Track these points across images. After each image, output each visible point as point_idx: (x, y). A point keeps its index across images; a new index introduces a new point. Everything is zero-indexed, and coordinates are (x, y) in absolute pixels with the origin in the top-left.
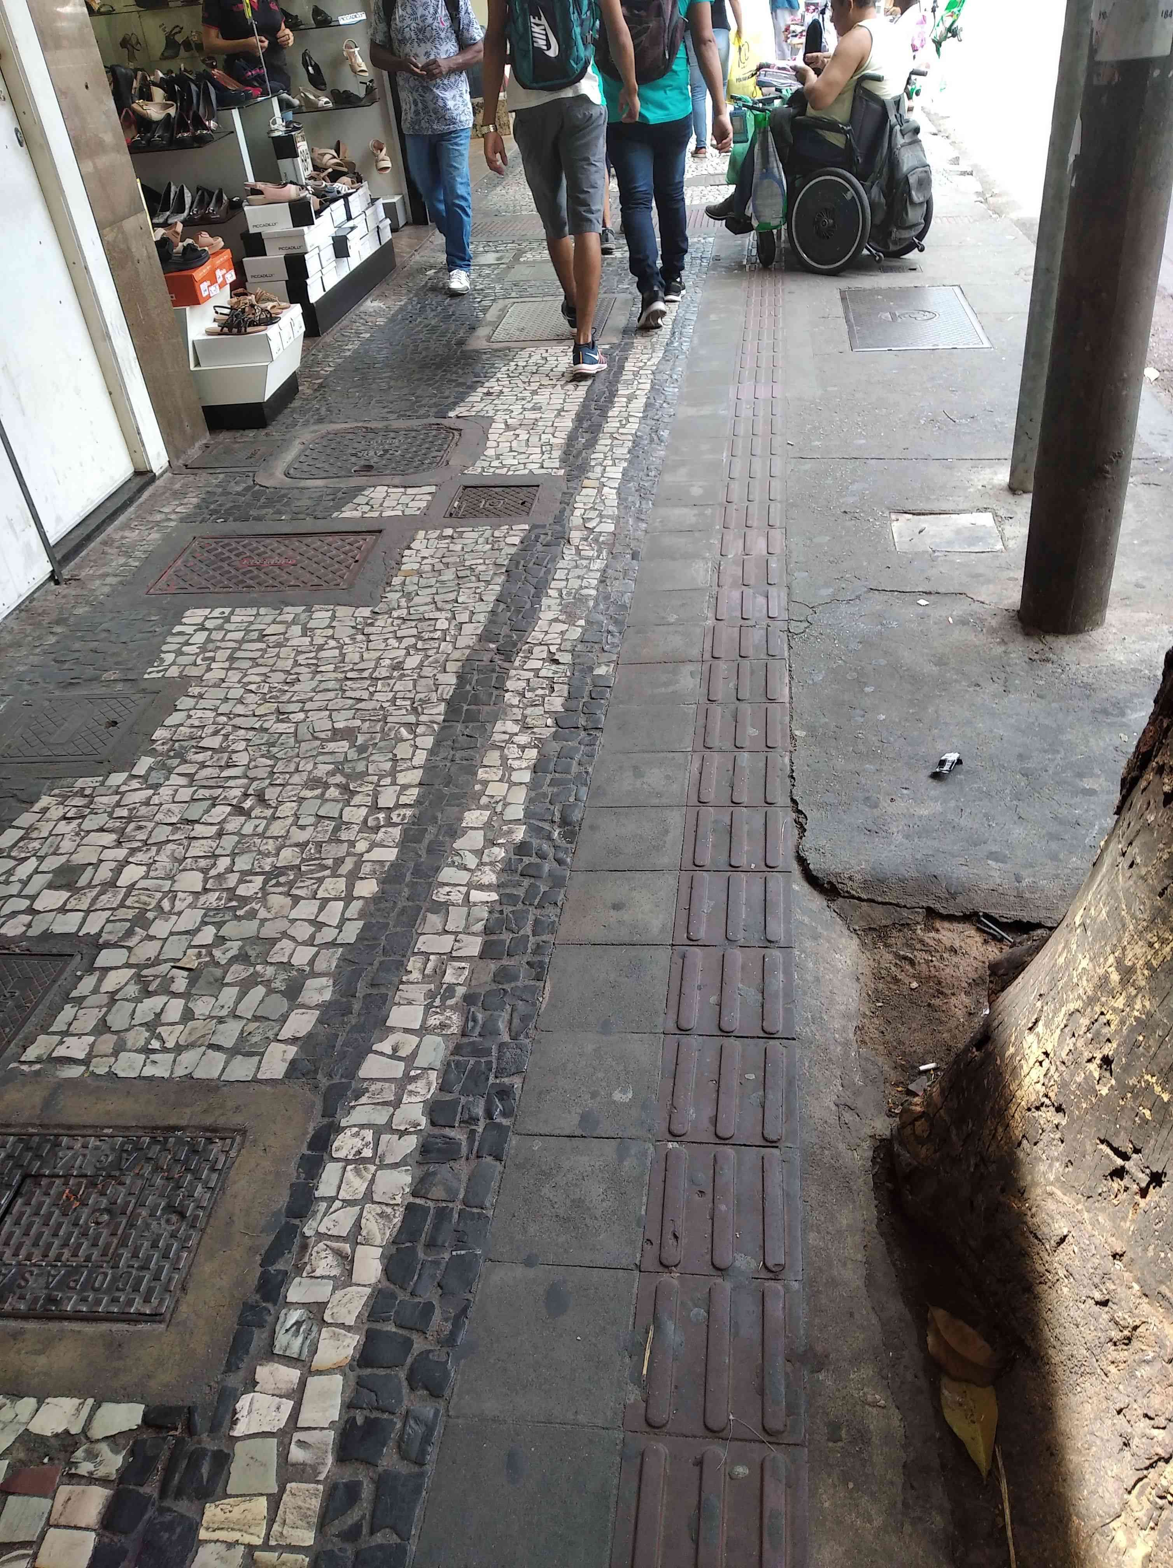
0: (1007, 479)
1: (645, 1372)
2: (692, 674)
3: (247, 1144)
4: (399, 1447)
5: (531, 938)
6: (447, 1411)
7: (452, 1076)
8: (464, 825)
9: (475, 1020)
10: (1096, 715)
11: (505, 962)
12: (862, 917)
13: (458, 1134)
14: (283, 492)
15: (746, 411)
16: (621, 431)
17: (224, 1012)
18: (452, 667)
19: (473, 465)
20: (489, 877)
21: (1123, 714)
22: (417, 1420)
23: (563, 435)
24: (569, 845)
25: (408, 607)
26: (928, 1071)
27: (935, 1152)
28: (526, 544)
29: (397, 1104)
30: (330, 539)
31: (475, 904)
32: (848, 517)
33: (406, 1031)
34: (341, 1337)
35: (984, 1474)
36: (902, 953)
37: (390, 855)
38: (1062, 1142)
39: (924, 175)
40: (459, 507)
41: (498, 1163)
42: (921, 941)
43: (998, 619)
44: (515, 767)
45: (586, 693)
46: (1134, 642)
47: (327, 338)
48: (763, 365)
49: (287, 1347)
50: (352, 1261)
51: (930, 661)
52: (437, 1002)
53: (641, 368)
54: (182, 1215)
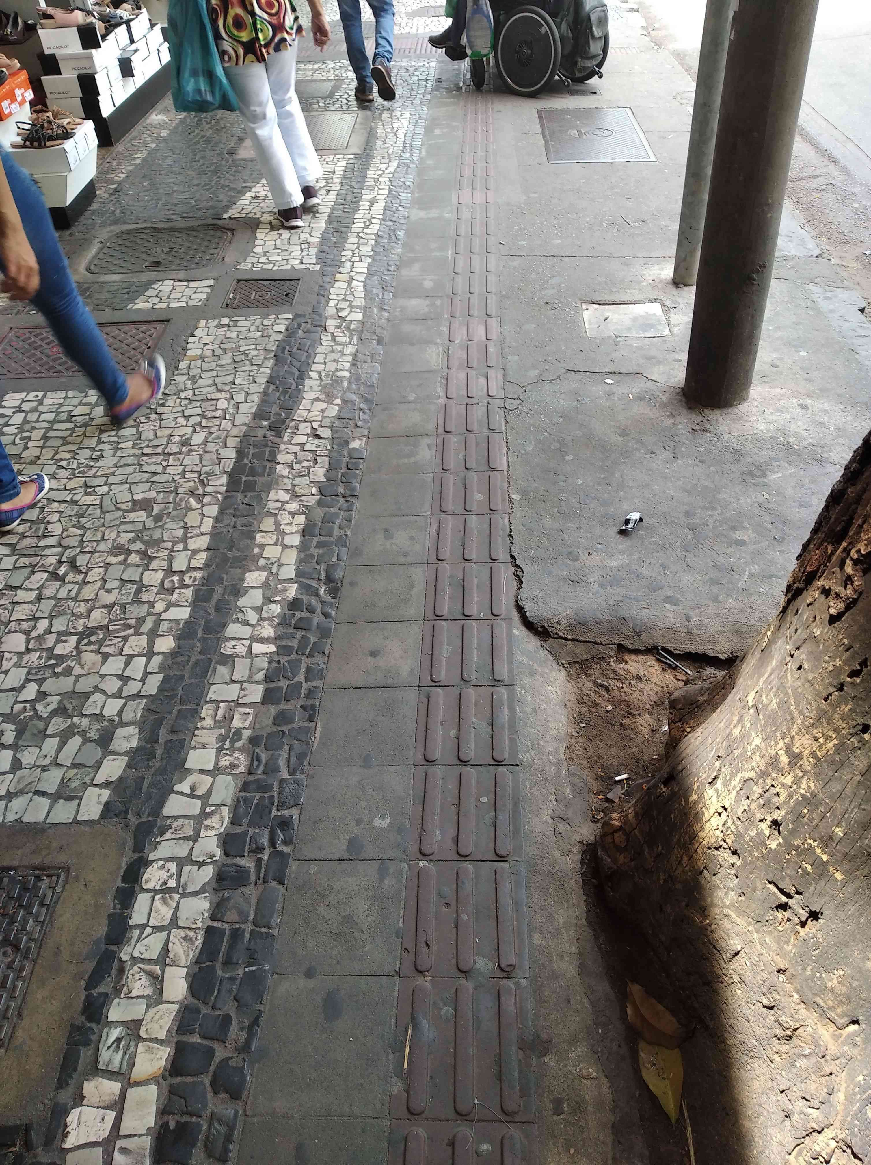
0: (672, 275)
1: (405, 1066)
2: (429, 447)
3: (71, 880)
4: (206, 1146)
5: (304, 685)
6: (245, 1111)
7: (241, 810)
8: (245, 585)
9: (259, 760)
10: (744, 476)
11: (283, 706)
12: (568, 654)
13: (247, 863)
14: (86, 286)
15: (466, 215)
16: (366, 231)
17: (47, 761)
18: (232, 442)
19: (244, 261)
20: (268, 631)
21: (764, 475)
22: (220, 1121)
23: (318, 234)
24: (333, 600)
25: (193, 389)
26: (622, 780)
27: (631, 860)
28: (290, 333)
29: (195, 838)
30: (126, 328)
31: (257, 656)
32: (548, 307)
33: (202, 772)
34: (155, 1051)
35: (674, 1121)
36: (599, 681)
37: (183, 613)
38: (737, 877)
39: (602, 14)
40: (234, 298)
41: (281, 886)
42: (614, 671)
43: (667, 394)
44: (287, 531)
45: (344, 465)
46: (772, 413)
47: (120, 147)
48: (479, 173)
49: (110, 1062)
50: (162, 981)
51: (616, 432)
52: (227, 745)
53: (380, 176)
54: (17, 947)
